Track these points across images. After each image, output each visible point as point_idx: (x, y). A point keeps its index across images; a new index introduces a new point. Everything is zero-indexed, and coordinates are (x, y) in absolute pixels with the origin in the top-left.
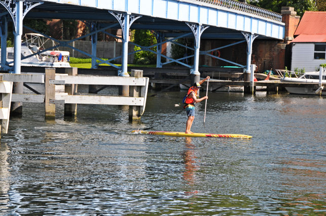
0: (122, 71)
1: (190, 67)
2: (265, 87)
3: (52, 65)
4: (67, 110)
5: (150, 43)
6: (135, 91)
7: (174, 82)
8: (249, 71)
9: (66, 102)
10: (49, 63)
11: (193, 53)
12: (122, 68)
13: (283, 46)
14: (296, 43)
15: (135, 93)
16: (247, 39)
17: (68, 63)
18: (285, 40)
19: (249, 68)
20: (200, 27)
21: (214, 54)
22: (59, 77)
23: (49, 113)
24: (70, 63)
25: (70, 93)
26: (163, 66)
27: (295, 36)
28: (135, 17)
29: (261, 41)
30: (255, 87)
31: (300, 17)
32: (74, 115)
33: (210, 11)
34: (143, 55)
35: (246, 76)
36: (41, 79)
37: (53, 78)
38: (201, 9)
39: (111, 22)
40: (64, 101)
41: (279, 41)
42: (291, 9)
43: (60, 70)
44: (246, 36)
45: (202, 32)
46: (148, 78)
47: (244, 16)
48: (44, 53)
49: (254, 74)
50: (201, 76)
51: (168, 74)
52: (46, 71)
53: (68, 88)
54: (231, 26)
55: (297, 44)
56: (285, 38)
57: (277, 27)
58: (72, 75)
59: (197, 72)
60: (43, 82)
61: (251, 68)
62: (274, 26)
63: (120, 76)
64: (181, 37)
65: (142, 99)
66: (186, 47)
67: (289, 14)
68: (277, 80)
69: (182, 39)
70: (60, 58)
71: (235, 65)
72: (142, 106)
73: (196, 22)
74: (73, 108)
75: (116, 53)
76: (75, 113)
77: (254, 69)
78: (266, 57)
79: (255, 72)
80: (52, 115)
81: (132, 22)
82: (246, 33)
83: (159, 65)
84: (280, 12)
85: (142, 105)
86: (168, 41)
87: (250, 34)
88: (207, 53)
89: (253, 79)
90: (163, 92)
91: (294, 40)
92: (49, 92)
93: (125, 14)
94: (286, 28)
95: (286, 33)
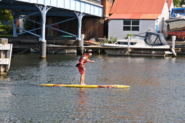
1: (39, 36)
2: (91, 50)
7: (27, 47)
8: (80, 39)
13: (102, 22)
14: (111, 19)
16: (78, 16)
20: (45, 8)
21: (54, 27)
26: (18, 35)
27: (110, 15)
29: (87, 18)
30: (84, 50)
31: (113, 1)
35: (78, 42)
41: (99, 18)
45: (47, 11)
46: (12, 45)
49: (83, 41)
51: (22, 41)
56: (103, 16)
57: (98, 8)
59: (44, 40)
61: (81, 37)
66: (34, 22)
68: (98, 45)
69: (32, 16)
72: (8, 65)
77: (83, 38)
78: (91, 29)
79: (84, 40)
82: (77, 12)
83: (15, 35)
87: (80, 13)
88: (50, 26)
94: (104, 9)
95: (104, 12)
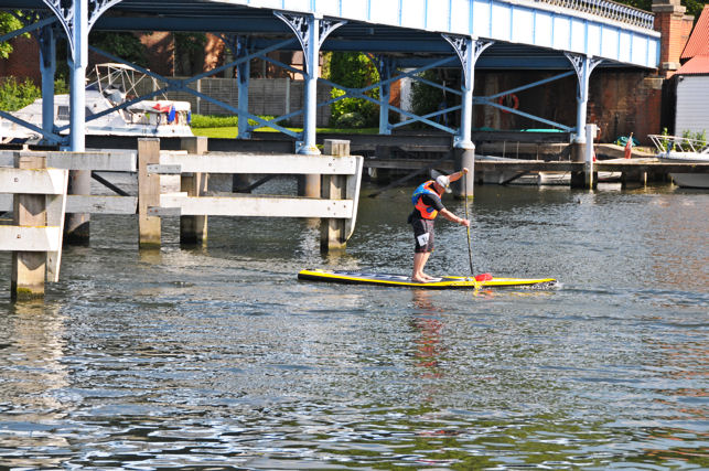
0: (305, 144)
1: (452, 131)
2: (619, 174)
3: (155, 131)
4: (187, 230)
5: (365, 81)
6: (333, 186)
7: (418, 165)
8: (582, 138)
9: (183, 213)
10: (148, 128)
11: (459, 100)
12: (303, 137)
13: (657, 83)
14: (685, 75)
15: (334, 190)
16: (577, 69)
17: (188, 127)
18: (661, 71)
19: (582, 132)
20: (473, 45)
21: (504, 102)
22: (168, 158)
23: (146, 236)
24: (193, 126)
25: (192, 192)
26: (394, 130)
27: (683, 61)
28: (332, 25)
29: (608, 72)
30: (595, 174)
31: (693, 18)
32: (201, 240)
34: (349, 108)
35: (575, 149)
36: (129, 162)
37: (154, 161)
38: (476, 3)
39: (279, 37)
40: (179, 209)
41: (647, 71)
42: (675, 2)
43: (171, 144)
44: (575, 63)
45: (479, 53)
46: (362, 158)
47: (570, 17)
48: (137, 105)
49: (592, 145)
50: (477, 152)
51: (405, 148)
52: (141, 144)
53: (187, 181)
54: (542, 41)
55: (687, 78)
56: (660, 66)
57: (644, 40)
58: (195, 152)
59: (467, 143)
60: (134, 169)
61: (587, 133)
62: (636, 38)
63: (300, 153)
64: (433, 66)
65: (348, 203)
66: (444, 88)
67: (670, 11)
68: (644, 157)
69: (435, 71)
70: (172, 116)
71: (551, 127)
72: (349, 220)
73: (466, 33)
74: (199, 225)
75: (292, 105)
76: (205, 237)
77: (594, 135)
78: (619, 107)
79: (595, 142)
80: (154, 241)
81: (324, 36)
82: (574, 55)
83: (384, 128)
84: (649, 9)
85: (348, 216)
86: (404, 75)
87: (584, 56)
88: (489, 101)
89: (589, 156)
90: (395, 187)
91: (681, 70)
92: (147, 191)
93: (309, 17)
94: (664, 44)
95: (663, 54)
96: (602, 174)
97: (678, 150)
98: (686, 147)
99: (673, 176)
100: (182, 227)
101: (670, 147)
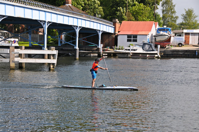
0: (44, 48)
1: (74, 45)
2: (107, 54)
3: (11, 45)
4: (20, 65)
5: (55, 35)
6: (51, 57)
7: (66, 52)
8: (100, 47)
9: (20, 62)
11: (76, 39)
12: (44, 46)
13: (114, 36)
16: (99, 33)
18: (115, 34)
19: (100, 46)
20: (78, 28)
21: (84, 39)
22: (16, 50)
23: (12, 67)
24: (18, 44)
25: (21, 58)
26: (61, 45)
27: (119, 32)
28: (49, 23)
29: (105, 34)
30: (102, 54)
31: (120, 23)
32: (23, 68)
33: (83, 20)
34: (52, 40)
35: (98, 49)
36: (8, 51)
37: (13, 51)
38: (78, 19)
40: (19, 61)
41: (112, 34)
42: (117, 20)
43: (16, 47)
45: (79, 30)
46: (58, 51)
47: (97, 23)
51: (64, 49)
52: (10, 48)
53: (20, 56)
54: (92, 27)
55: (120, 35)
56: (114, 33)
57: (111, 28)
58: (22, 49)
59: (77, 48)
60: (9, 53)
61: (101, 46)
62: (110, 27)
63: (43, 50)
64: (69, 32)
65: (55, 60)
66: (71, 36)
67: (116, 22)
68: (111, 51)
71: (93, 45)
73: (77, 25)
74: (23, 65)
77: (102, 46)
78: (107, 41)
79: (102, 48)
81: (48, 25)
82: (98, 30)
83: (59, 45)
84: (112, 21)
85: (55, 63)
86: (63, 34)
87: (100, 31)
88: (81, 39)
89: (101, 51)
90: (63, 57)
91: (118, 34)
92: (12, 57)
93: (45, 22)
94: (115, 28)
95: (115, 30)
96: (104, 54)
97: (118, 50)
98: (119, 49)
99: (117, 55)
100: (19, 65)
101: (116, 49)
